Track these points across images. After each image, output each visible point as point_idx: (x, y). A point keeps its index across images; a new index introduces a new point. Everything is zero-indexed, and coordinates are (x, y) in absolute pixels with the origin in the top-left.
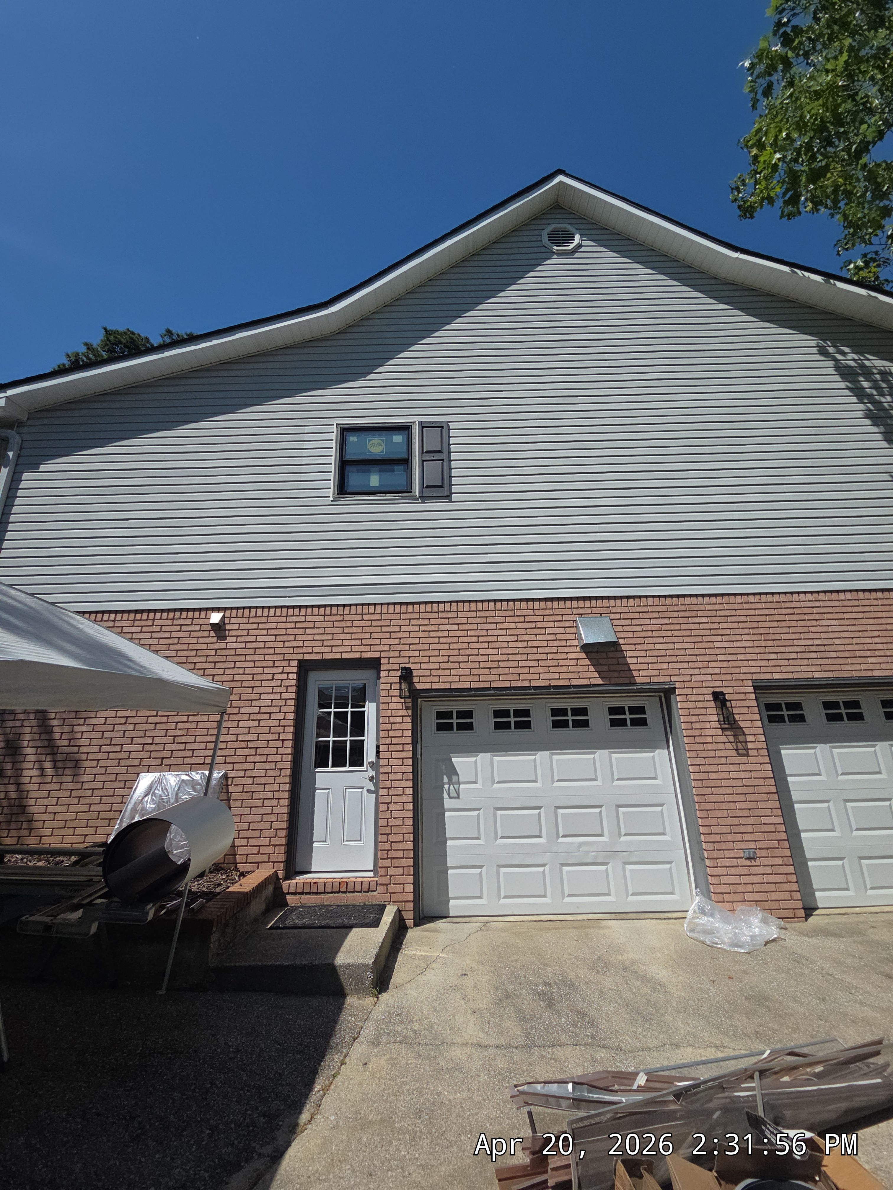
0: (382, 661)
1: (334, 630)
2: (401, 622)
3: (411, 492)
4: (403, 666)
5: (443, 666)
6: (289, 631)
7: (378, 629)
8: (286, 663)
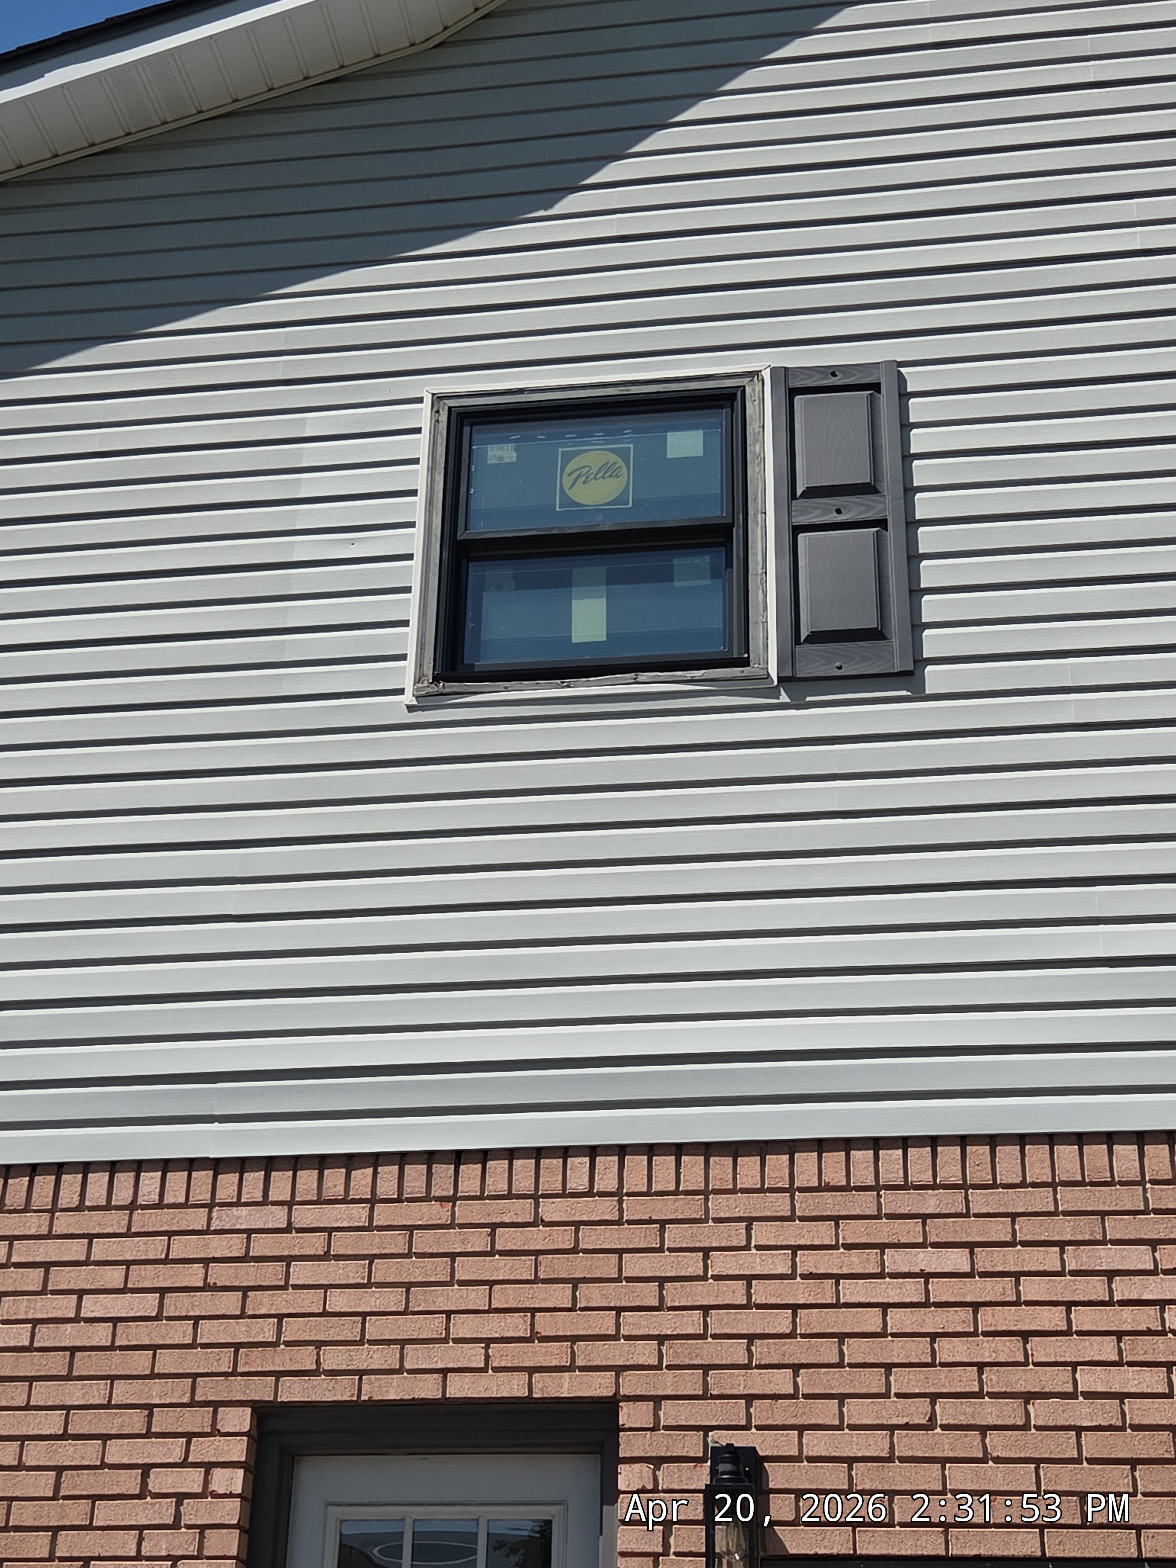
0: (628, 1415)
1: (415, 1270)
2: (709, 1235)
3: (746, 663)
4: (723, 1438)
5: (906, 1444)
6: (220, 1274)
7: (607, 1266)
8: (199, 1419)
